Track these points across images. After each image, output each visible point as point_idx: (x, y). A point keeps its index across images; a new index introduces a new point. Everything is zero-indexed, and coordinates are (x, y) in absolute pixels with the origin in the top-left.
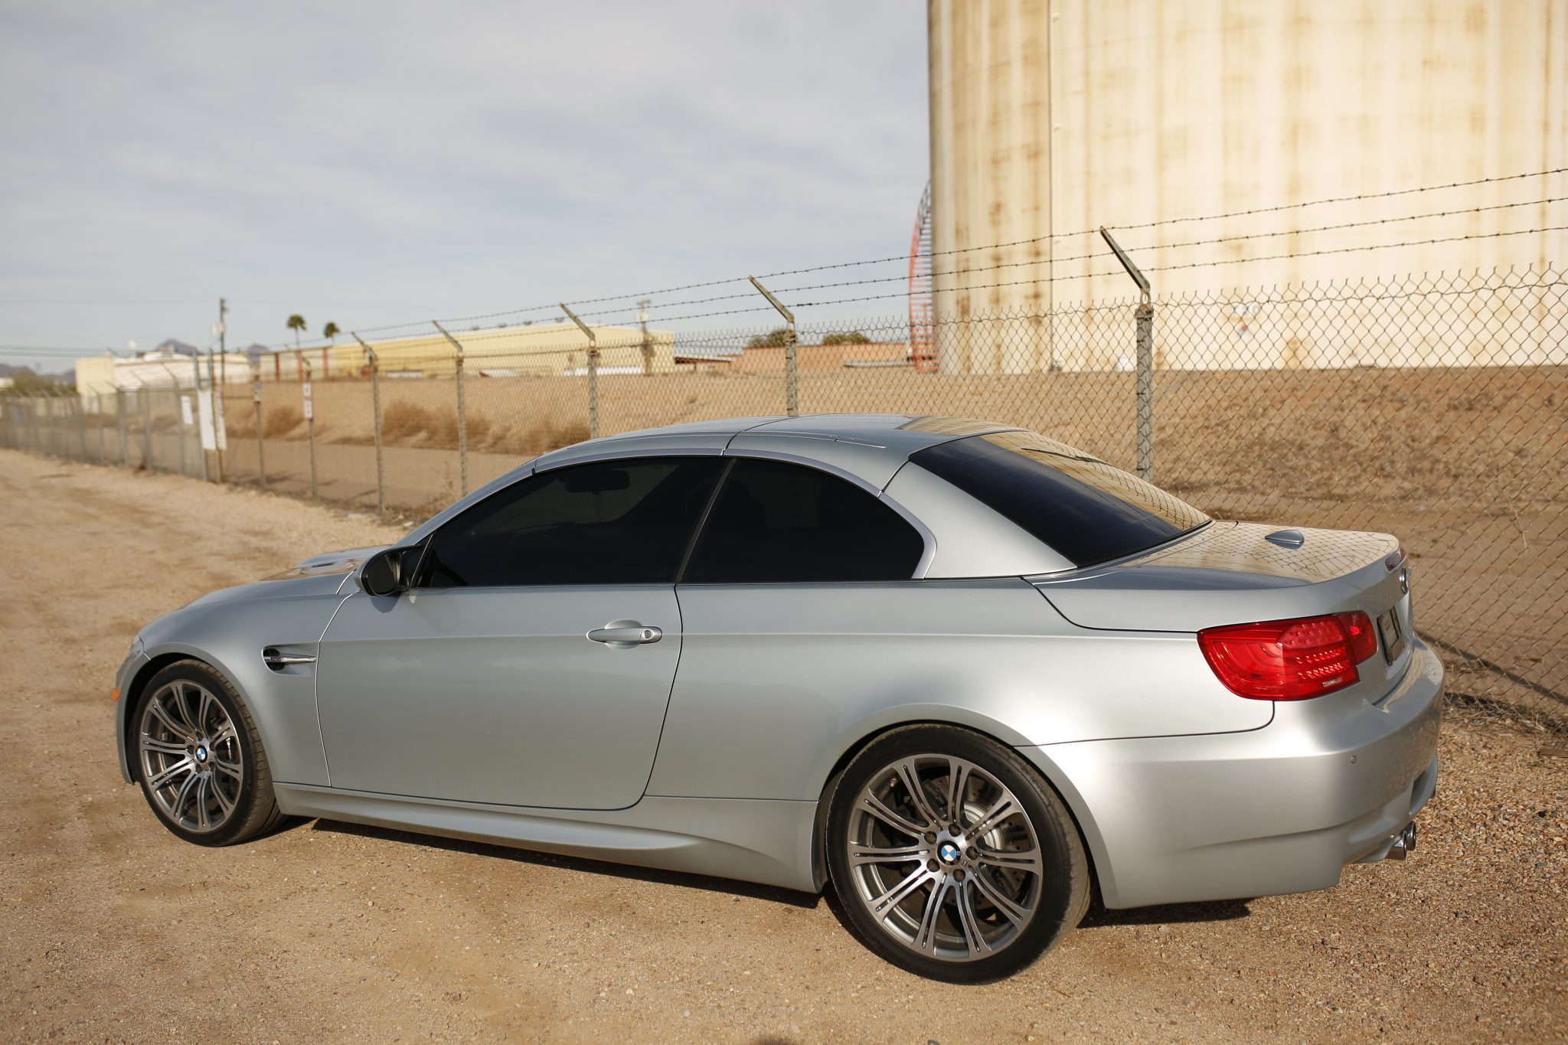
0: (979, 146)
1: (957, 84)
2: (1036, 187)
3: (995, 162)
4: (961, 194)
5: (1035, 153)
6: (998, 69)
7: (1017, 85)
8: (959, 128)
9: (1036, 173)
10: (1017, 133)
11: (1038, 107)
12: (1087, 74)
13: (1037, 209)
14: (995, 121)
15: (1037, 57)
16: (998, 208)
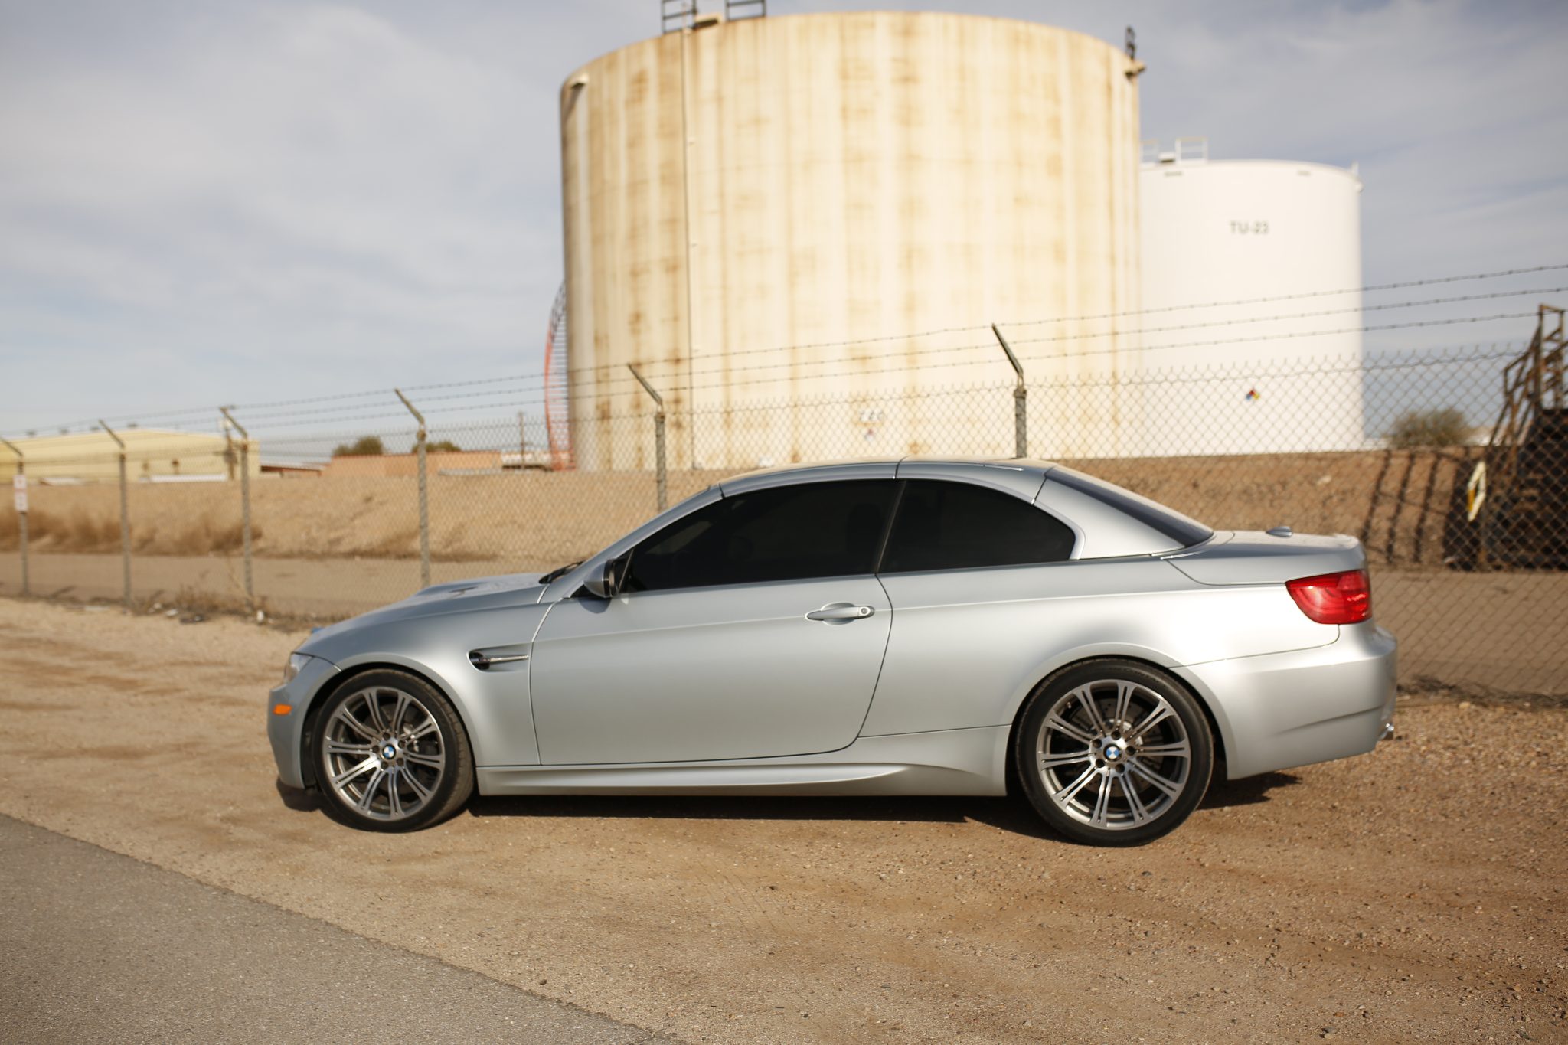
0: (618, 257)
1: (595, 199)
2: (675, 298)
3: (635, 274)
4: (600, 302)
5: (673, 267)
6: (636, 187)
7: (655, 202)
8: (597, 240)
9: (675, 286)
10: (655, 248)
11: (676, 224)
12: (722, 195)
13: (676, 319)
14: (634, 234)
15: (674, 178)
16: (637, 318)
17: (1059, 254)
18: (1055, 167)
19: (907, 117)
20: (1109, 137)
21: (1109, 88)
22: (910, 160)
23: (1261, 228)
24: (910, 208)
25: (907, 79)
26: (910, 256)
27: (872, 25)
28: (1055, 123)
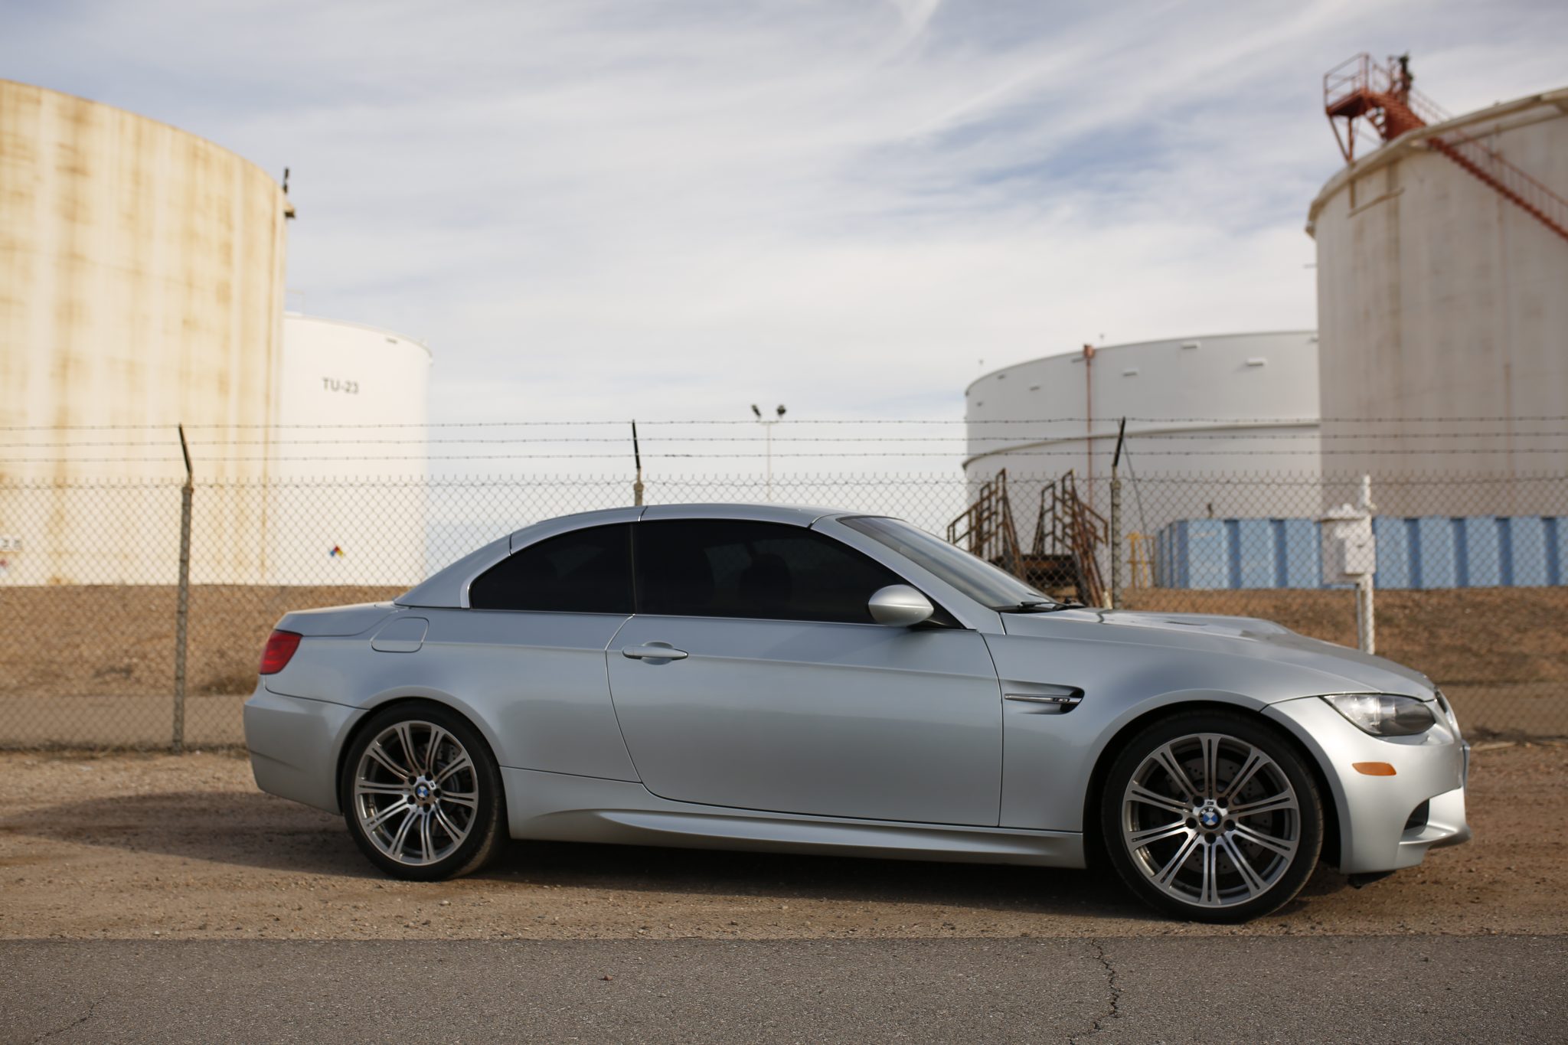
17: (223, 385)
18: (224, 294)
19: (72, 211)
20: (271, 273)
21: (274, 224)
22: (72, 259)
23: (352, 388)
24: (69, 312)
25: (75, 170)
26: (65, 366)
27: (38, 102)
28: (227, 249)
